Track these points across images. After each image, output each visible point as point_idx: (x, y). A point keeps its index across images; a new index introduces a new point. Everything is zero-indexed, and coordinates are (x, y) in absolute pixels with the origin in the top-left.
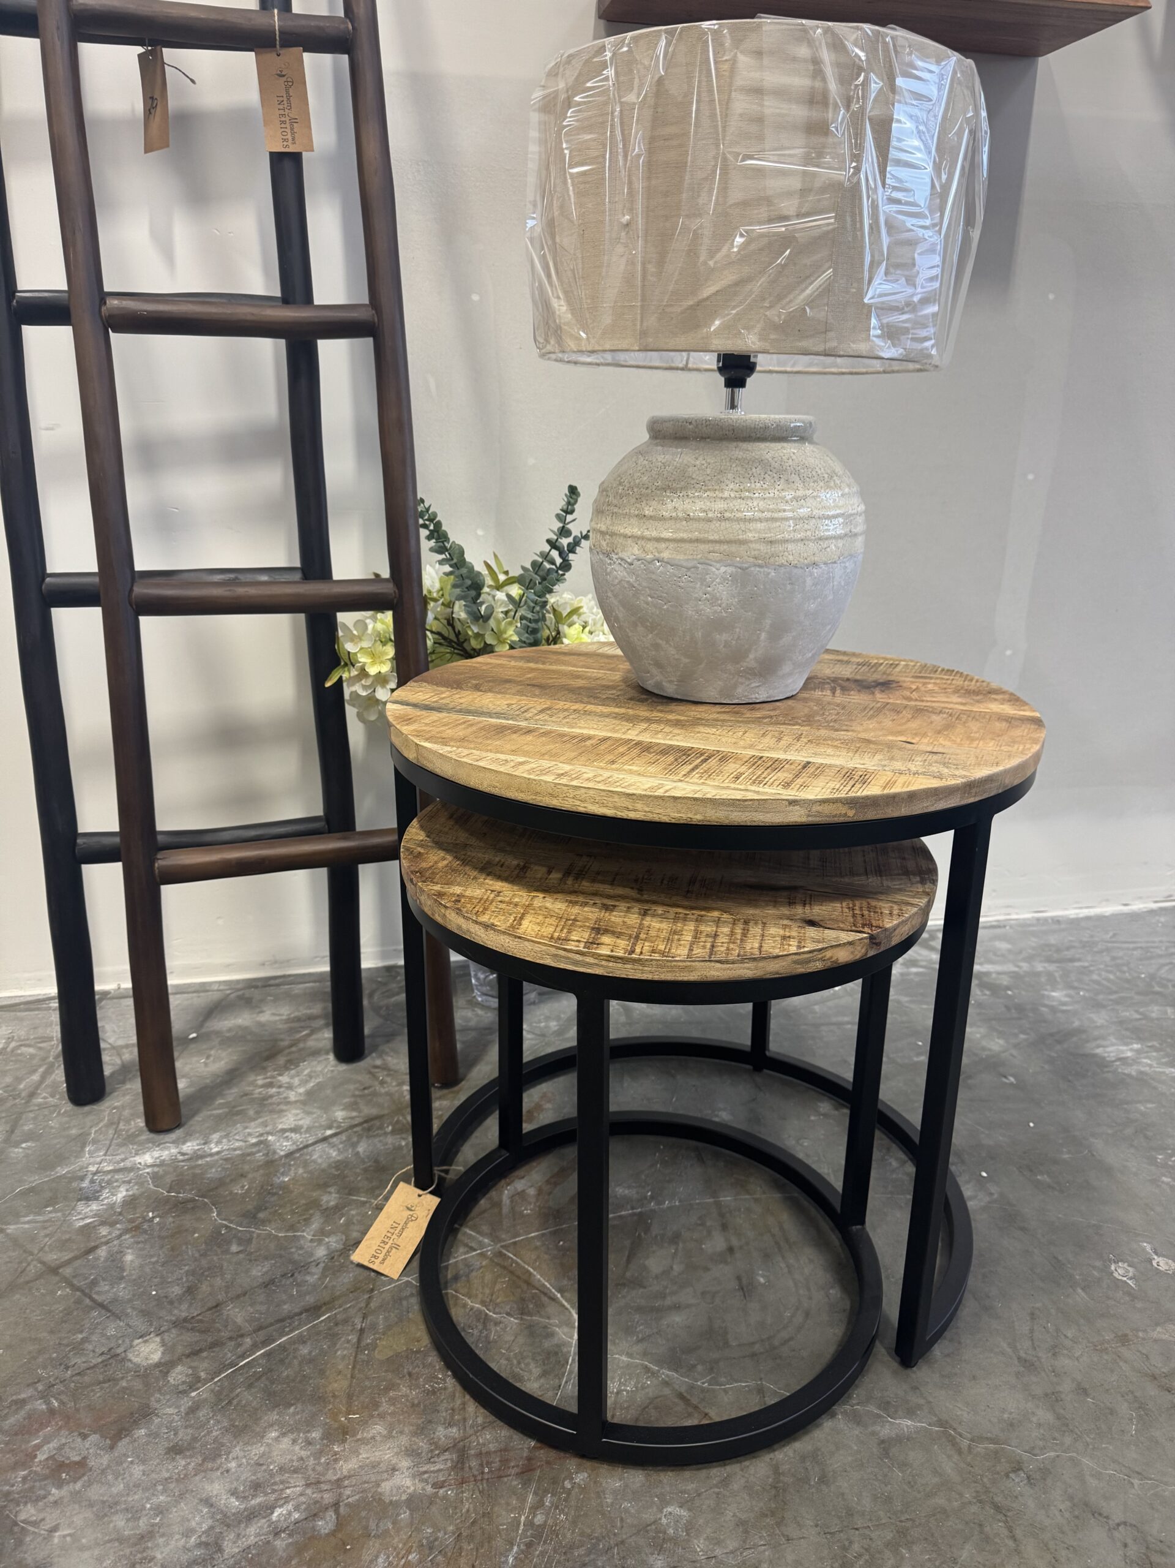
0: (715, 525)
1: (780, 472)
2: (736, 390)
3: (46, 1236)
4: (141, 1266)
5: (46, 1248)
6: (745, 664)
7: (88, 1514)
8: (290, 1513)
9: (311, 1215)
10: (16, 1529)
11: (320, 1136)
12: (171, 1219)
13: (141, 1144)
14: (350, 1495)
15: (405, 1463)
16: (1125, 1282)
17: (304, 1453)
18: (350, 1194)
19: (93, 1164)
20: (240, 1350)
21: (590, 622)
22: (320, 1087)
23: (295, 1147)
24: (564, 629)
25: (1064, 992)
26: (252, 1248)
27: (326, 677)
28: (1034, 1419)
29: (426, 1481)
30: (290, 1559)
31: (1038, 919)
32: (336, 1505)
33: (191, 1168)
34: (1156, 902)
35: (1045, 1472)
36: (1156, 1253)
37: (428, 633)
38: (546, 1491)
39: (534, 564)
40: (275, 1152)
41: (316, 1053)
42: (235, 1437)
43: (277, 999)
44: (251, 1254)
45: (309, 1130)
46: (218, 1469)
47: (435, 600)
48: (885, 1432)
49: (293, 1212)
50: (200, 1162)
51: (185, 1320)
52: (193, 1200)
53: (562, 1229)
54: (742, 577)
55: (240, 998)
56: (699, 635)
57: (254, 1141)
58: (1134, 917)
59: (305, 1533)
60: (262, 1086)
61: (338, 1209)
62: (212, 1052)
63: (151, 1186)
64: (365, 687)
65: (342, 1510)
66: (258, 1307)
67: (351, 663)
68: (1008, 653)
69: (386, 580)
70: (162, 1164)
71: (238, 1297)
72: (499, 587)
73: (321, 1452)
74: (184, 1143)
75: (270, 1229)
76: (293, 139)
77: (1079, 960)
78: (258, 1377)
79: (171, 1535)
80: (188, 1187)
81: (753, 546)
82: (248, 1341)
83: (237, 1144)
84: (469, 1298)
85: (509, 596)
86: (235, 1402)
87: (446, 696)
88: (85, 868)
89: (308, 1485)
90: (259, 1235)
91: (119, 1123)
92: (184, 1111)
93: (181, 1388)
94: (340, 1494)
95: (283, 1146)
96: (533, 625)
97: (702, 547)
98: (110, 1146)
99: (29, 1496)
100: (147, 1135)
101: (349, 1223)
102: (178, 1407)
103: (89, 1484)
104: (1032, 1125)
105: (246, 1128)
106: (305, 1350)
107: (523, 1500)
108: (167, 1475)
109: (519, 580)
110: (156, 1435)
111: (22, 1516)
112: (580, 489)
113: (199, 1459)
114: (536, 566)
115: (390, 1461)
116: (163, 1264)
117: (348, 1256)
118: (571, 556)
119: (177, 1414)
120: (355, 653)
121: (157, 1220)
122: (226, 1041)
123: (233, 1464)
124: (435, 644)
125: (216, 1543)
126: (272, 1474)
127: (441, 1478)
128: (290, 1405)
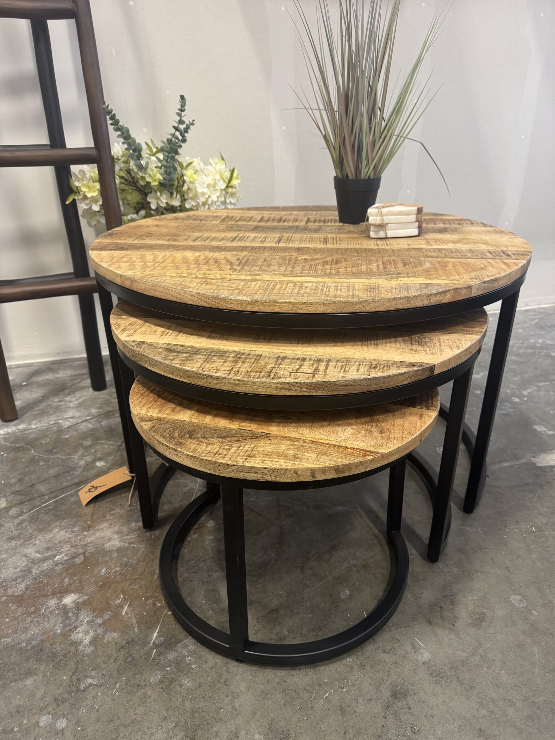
8: (63, 557)
9: (79, 449)
11: (84, 419)
12: (12, 454)
14: (90, 549)
15: (116, 536)
17: (70, 536)
18: (97, 440)
20: (42, 501)
21: (199, 170)
22: (85, 401)
23: (71, 424)
24: (185, 172)
26: (50, 463)
27: (67, 198)
29: (126, 542)
30: (62, 573)
32: (84, 553)
33: (21, 435)
37: (116, 177)
40: (62, 427)
41: (83, 388)
42: (39, 532)
43: (65, 368)
44: (49, 465)
45: (79, 417)
46: (31, 544)
47: (119, 160)
48: (330, 511)
49: (69, 449)
50: (26, 432)
51: (17, 491)
52: (22, 447)
55: (48, 368)
57: (52, 423)
59: (69, 564)
60: (58, 402)
61: (91, 446)
62: (34, 390)
63: (3, 442)
64: (86, 204)
65: (87, 555)
66: (52, 485)
67: (79, 192)
69: (92, 148)
70: (8, 434)
71: (42, 481)
72: (152, 154)
73: (78, 535)
74: (19, 425)
75: (58, 455)
78: (52, 509)
79: (8, 569)
80: (20, 442)
82: (47, 497)
83: (44, 424)
85: (158, 159)
86: (39, 520)
89: (72, 547)
90: (53, 458)
92: (19, 413)
93: (15, 516)
94: (86, 549)
95: (67, 424)
96: (169, 170)
101: (96, 451)
102: (13, 523)
105: (49, 418)
108: (7, 547)
112: (186, 97)
113: (22, 541)
114: (169, 141)
115: (109, 536)
116: (8, 471)
117: (95, 463)
118: (186, 135)
119: (12, 525)
120: (80, 187)
121: (5, 455)
122: (40, 385)
123: (38, 542)
124: (121, 183)
125: (29, 570)
126: (55, 544)
127: (132, 541)
128: (65, 519)
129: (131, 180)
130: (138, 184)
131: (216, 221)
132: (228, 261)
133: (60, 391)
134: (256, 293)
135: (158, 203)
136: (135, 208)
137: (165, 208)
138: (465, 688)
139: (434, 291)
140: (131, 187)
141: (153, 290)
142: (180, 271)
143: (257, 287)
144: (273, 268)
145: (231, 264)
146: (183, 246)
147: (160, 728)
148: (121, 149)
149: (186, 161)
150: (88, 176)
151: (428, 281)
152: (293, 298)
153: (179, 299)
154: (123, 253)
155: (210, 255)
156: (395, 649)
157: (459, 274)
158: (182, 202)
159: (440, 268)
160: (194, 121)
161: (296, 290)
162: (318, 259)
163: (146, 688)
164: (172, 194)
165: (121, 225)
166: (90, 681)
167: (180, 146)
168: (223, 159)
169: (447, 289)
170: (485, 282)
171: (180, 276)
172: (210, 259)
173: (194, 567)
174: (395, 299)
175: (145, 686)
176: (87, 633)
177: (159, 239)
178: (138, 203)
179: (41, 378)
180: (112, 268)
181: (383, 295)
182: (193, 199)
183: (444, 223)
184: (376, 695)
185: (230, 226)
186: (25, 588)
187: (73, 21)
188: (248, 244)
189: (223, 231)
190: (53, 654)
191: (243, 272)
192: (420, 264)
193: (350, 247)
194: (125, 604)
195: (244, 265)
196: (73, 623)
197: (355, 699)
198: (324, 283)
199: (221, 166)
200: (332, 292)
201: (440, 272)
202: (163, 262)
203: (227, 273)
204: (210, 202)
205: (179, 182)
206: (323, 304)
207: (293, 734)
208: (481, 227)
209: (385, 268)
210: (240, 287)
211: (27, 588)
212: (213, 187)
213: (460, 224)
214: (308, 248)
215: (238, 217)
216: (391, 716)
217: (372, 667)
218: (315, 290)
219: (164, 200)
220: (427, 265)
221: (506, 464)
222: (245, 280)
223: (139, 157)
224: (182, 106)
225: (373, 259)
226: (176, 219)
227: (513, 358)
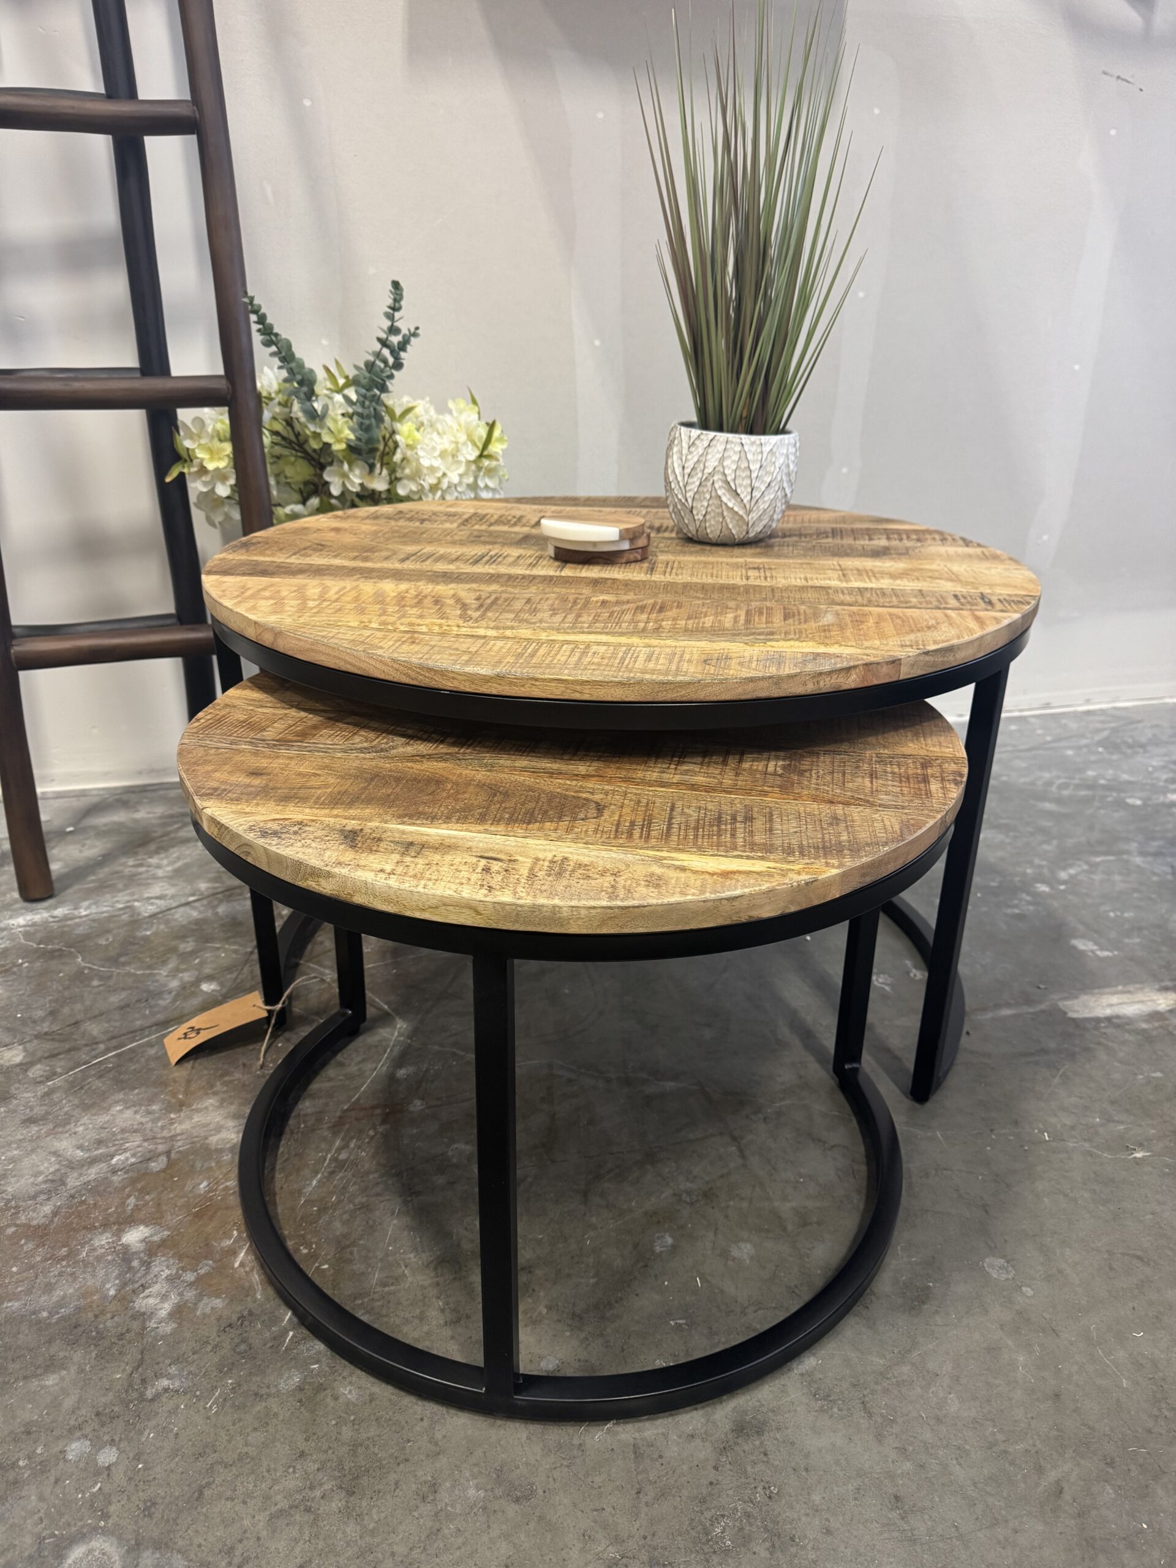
4: (9, 998)
8: (127, 1159)
9: (169, 958)
11: (183, 901)
12: (39, 964)
13: (13, 910)
14: (180, 1145)
15: (230, 1123)
16: (884, 988)
17: (143, 1120)
18: (207, 942)
20: (94, 1053)
21: (426, 422)
22: (187, 866)
23: (158, 910)
26: (111, 983)
27: (168, 471)
30: (124, 1188)
32: (168, 1153)
33: (59, 927)
35: (780, 1114)
36: (915, 967)
37: (265, 431)
38: (352, 1138)
39: (367, 363)
40: (139, 914)
42: (84, 1111)
43: (152, 801)
44: (109, 986)
45: (173, 897)
46: (67, 1132)
47: (271, 399)
48: (650, 1090)
49: (151, 957)
50: (69, 922)
51: (46, 1034)
52: (60, 950)
55: (117, 801)
57: (121, 906)
59: (139, 1171)
60: (134, 866)
61: (193, 953)
62: (88, 842)
63: (23, 941)
64: (205, 484)
65: (173, 1155)
66: (113, 1024)
67: (191, 460)
69: (220, 378)
70: (34, 924)
71: (95, 1017)
72: (336, 390)
73: (159, 1119)
74: (56, 908)
75: (129, 969)
78: (111, 1069)
79: (22, 1176)
80: (56, 941)
82: (102, 1047)
83: (105, 909)
85: (346, 398)
86: (86, 1088)
89: (145, 1140)
90: (118, 974)
92: (56, 885)
93: (38, 1080)
94: (173, 1146)
95: (148, 909)
96: (367, 422)
100: (20, 904)
101: (201, 964)
102: (35, 1092)
105: (114, 897)
106: (152, 1050)
107: (331, 1144)
108: (21, 1137)
109: (356, 382)
110: (14, 1111)
112: (402, 284)
113: (51, 1126)
114: (370, 366)
115: (218, 1122)
116: (29, 996)
117: (199, 986)
118: (402, 354)
119: (34, 1097)
120: (193, 450)
121: (26, 965)
122: (101, 833)
123: (81, 1129)
124: (274, 443)
125: (61, 1180)
126: (114, 1134)
128: (134, 1088)
129: (293, 438)
130: (306, 447)
131: (452, 522)
132: (458, 600)
133: (140, 845)
134: (500, 662)
135: (344, 484)
136: (301, 492)
137: (358, 495)
138: (876, 1421)
139: (827, 668)
140: (294, 452)
141: (313, 650)
142: (365, 618)
143: (504, 650)
144: (539, 616)
145: (464, 606)
146: (379, 570)
147: (291, 1470)
148: (277, 378)
149: (401, 405)
150: (210, 429)
151: (822, 649)
152: (566, 672)
153: (359, 668)
154: (265, 580)
155: (427, 588)
157: (882, 636)
158: (391, 483)
159: (850, 626)
160: (417, 328)
161: (574, 659)
162: (628, 602)
163: (270, 1399)
164: (372, 467)
165: (272, 525)
166: (165, 1383)
167: (391, 377)
168: (474, 402)
169: (852, 664)
170: (927, 653)
171: (366, 627)
172: (425, 597)
174: (752, 680)
175: (269, 1395)
176: (164, 1297)
177: (335, 556)
178: (306, 483)
179: (102, 820)
180: (240, 610)
181: (731, 672)
182: (411, 478)
183: (888, 538)
184: (704, 1428)
185: (476, 533)
186: (52, 1212)
187: (193, 138)
188: (503, 570)
189: (462, 543)
190: (98, 1333)
191: (484, 623)
192: (816, 615)
193: (695, 580)
194: (241, 1248)
195: (487, 609)
196: (140, 1278)
198: (629, 646)
199: (470, 416)
200: (639, 664)
201: (849, 633)
202: (336, 600)
203: (454, 624)
204: (444, 485)
205: (386, 445)
206: (621, 684)
207: (540, 1491)
208: (960, 546)
209: (748, 621)
210: (473, 649)
211: (55, 1213)
212: (453, 456)
213: (919, 540)
214: (614, 580)
215: (496, 517)
216: (728, 1466)
218: (610, 658)
219: (356, 479)
220: (829, 619)
222: (485, 637)
223: (311, 395)
224: (395, 300)
225: (732, 604)
226: (376, 517)
227: (1048, 806)
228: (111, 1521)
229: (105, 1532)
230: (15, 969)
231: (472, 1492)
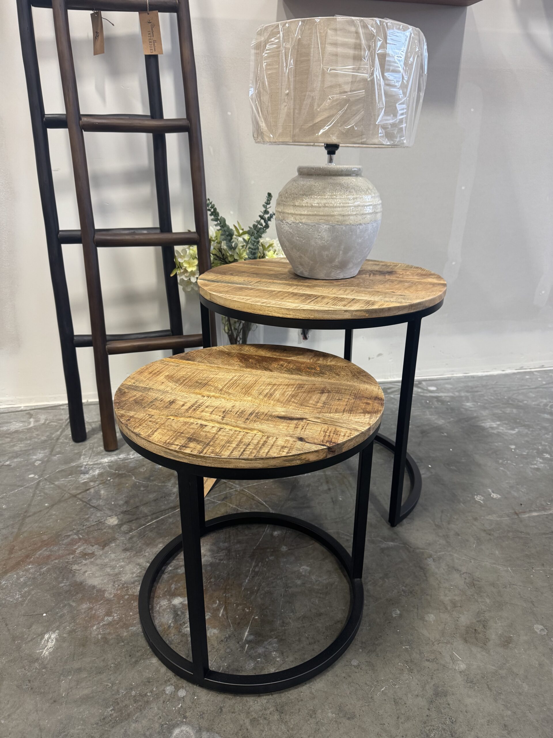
0: (322, 209)
1: (346, 188)
2: (332, 155)
3: (70, 485)
4: (107, 495)
5: (71, 489)
6: (334, 264)
7: (97, 568)
8: (168, 568)
9: (171, 478)
10: (72, 572)
12: (117, 480)
13: (102, 455)
16: (480, 502)
19: (85, 462)
20: (147, 520)
21: (277, 250)
24: (266, 252)
25: (471, 404)
26: (149, 489)
27: (171, 273)
28: (438, 543)
29: (216, 559)
30: (169, 580)
31: (465, 377)
33: (122, 463)
34: (516, 370)
35: (440, 558)
36: (493, 492)
37: (211, 255)
38: (259, 562)
39: (254, 225)
42: (147, 546)
44: (148, 491)
46: (141, 555)
47: (214, 241)
48: (383, 546)
49: (164, 477)
50: (126, 461)
51: (125, 511)
52: (125, 474)
53: (266, 483)
54: (333, 229)
56: (316, 252)
58: (507, 375)
59: (174, 573)
63: (108, 469)
64: (186, 277)
66: (152, 507)
67: (180, 267)
68: (454, 263)
69: (194, 232)
70: (112, 462)
71: (145, 504)
72: (240, 235)
74: (120, 455)
75: (155, 483)
76: (155, 49)
77: (480, 392)
78: (155, 528)
79: (127, 574)
80: (122, 470)
81: (336, 217)
82: (149, 518)
84: (231, 504)
85: (244, 239)
86: (146, 536)
87: (220, 277)
88: (78, 349)
89: (174, 560)
90: (151, 485)
91: (93, 449)
92: (119, 444)
93: (126, 532)
96: (254, 251)
97: (317, 217)
98: (91, 456)
99: (74, 563)
100: (105, 452)
102: (126, 537)
103: (96, 559)
104: (451, 450)
106: (171, 520)
107: (251, 564)
108: (123, 557)
109: (248, 232)
110: (118, 545)
111: (74, 568)
112: (272, 194)
113: (135, 552)
114: (255, 226)
116: (115, 494)
118: (269, 222)
119: (125, 539)
121: (112, 480)
123: (147, 554)
127: (222, 558)
128: (165, 537)
129: (221, 256)
130: (226, 260)
140: (221, 262)
147: (256, 702)
148: (214, 229)
149: (267, 243)
150: (189, 254)
156: (437, 659)
160: (276, 211)
167: (264, 231)
173: (273, 583)
184: (422, 693)
187: (187, 133)
190: (169, 641)
194: (221, 608)
196: (182, 620)
197: (405, 694)
207: (358, 716)
216: (434, 709)
217: (418, 671)
221: (535, 514)
223: (231, 240)
224: (268, 200)
227: (547, 416)
228: (188, 719)
229: (186, 723)
230: (107, 482)
231: (330, 715)
